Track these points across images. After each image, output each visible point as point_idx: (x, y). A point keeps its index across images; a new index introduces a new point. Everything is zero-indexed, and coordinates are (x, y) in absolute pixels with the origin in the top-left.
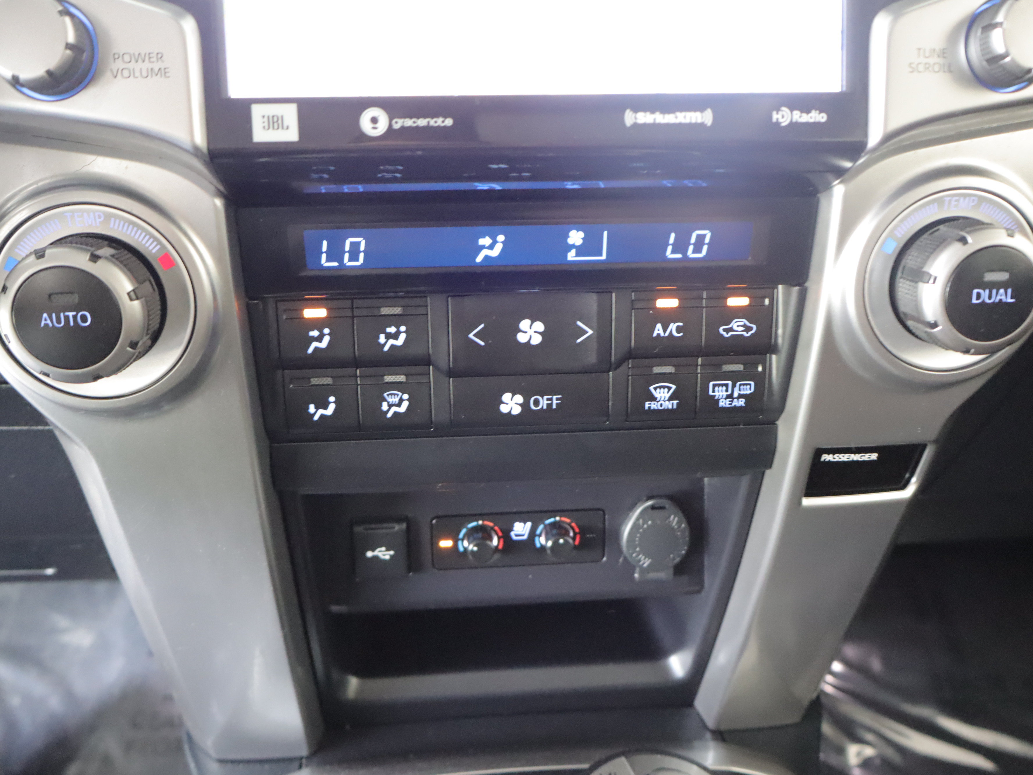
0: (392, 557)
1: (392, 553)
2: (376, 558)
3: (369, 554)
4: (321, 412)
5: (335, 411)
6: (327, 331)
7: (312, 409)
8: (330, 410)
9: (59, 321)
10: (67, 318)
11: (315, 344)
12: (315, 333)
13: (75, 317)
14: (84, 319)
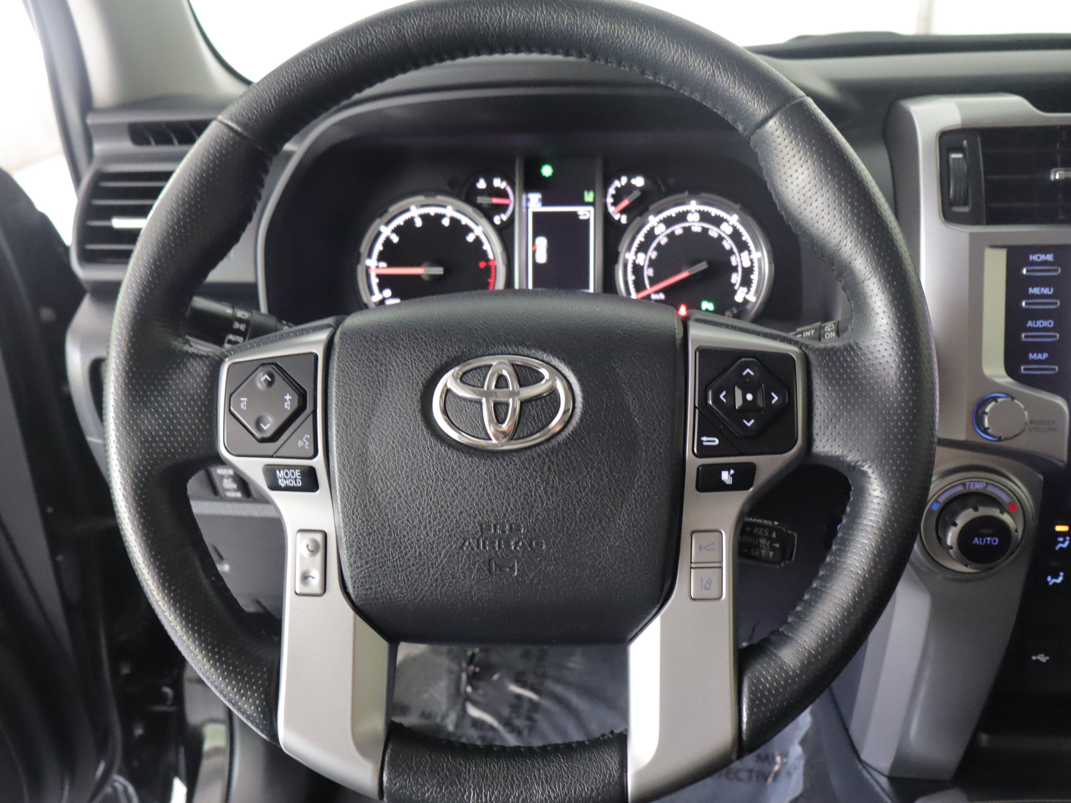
0: (1047, 660)
1: (1048, 658)
2: (1038, 661)
3: (1034, 658)
4: (1054, 580)
5: (1062, 581)
6: (1068, 538)
7: (1049, 578)
8: (1059, 580)
9: (982, 541)
10: (987, 541)
11: (1060, 545)
12: (1061, 539)
13: (991, 541)
14: (995, 541)
